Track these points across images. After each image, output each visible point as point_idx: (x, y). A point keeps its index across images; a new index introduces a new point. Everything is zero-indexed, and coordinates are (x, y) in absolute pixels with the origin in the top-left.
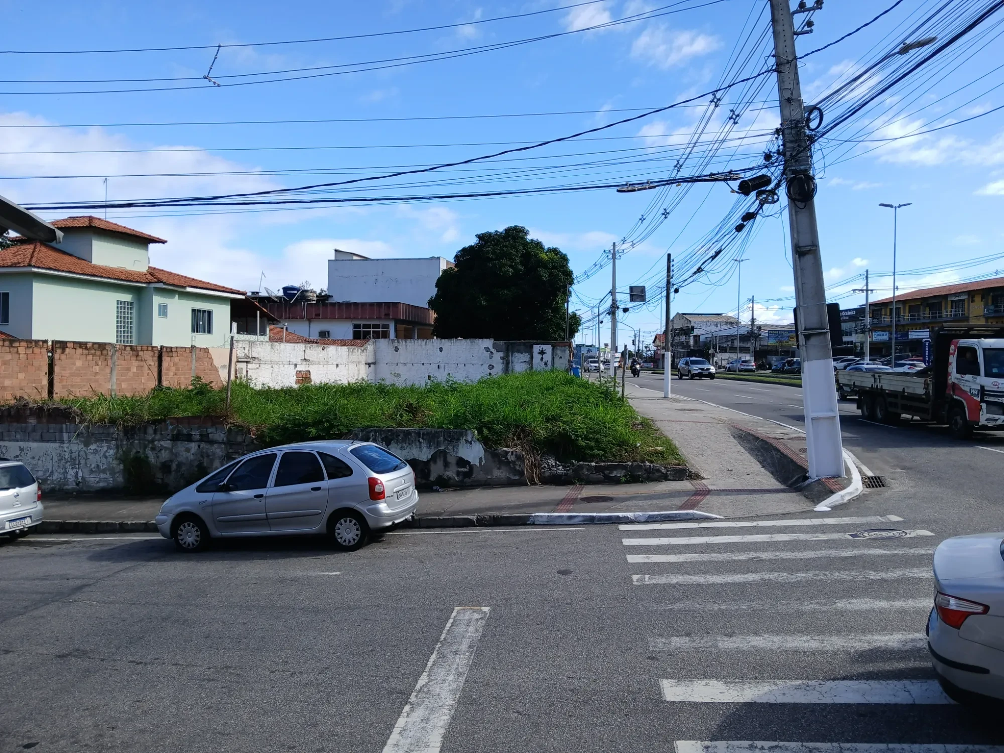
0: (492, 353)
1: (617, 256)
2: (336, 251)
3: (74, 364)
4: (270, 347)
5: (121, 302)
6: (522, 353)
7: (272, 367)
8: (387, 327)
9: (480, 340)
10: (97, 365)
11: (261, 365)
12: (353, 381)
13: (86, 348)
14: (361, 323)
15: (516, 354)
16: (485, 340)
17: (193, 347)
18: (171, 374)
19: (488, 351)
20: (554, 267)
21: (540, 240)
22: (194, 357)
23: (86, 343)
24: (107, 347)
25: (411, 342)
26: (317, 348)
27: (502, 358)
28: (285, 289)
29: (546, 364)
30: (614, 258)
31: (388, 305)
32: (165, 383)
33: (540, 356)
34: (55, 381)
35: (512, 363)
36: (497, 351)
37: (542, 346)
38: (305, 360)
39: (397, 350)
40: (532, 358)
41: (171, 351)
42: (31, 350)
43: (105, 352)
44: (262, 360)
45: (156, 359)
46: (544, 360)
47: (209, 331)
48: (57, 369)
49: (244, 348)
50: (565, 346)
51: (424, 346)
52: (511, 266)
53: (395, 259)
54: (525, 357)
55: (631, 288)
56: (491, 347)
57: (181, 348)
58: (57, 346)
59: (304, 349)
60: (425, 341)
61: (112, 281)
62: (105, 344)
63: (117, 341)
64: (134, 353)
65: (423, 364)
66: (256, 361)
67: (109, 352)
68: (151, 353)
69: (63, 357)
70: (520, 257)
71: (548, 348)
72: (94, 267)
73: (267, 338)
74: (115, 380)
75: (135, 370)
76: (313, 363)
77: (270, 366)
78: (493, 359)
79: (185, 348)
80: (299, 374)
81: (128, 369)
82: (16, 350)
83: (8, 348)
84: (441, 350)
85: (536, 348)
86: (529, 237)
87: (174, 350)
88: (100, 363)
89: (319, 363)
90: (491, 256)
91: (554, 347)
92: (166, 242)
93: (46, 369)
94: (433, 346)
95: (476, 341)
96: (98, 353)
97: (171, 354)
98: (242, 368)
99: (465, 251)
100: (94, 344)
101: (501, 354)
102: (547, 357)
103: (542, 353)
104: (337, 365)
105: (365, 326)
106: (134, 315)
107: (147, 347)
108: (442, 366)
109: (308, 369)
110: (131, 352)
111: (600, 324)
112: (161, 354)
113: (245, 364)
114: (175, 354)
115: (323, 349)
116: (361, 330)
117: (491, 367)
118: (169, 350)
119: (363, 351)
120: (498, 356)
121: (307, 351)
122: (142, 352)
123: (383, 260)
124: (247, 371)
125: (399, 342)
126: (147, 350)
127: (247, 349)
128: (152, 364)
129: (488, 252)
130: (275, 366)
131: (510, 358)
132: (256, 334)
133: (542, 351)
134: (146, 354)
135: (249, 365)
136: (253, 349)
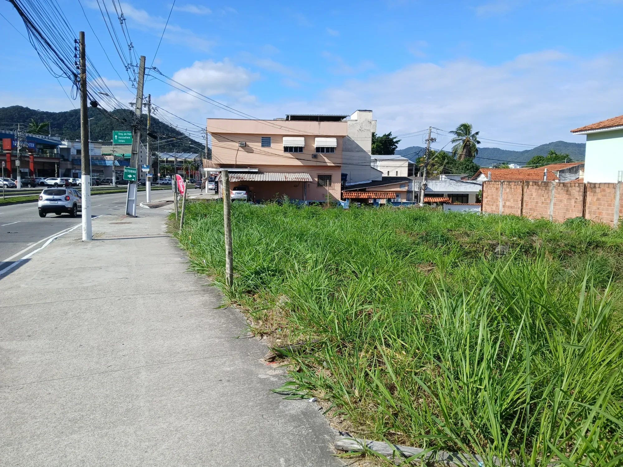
3: (532, 195)
10: (543, 196)
18: (594, 208)
22: (618, 193)
23: (538, 182)
24: (549, 184)
34: (524, 205)
41: (595, 187)
45: (581, 193)
48: (525, 198)
57: (605, 184)
64: (566, 188)
67: (551, 188)
68: (578, 189)
69: (528, 190)
74: (552, 209)
79: (609, 184)
81: (562, 201)
82: (511, 187)
87: (597, 186)
88: (546, 196)
93: (521, 198)
96: (544, 188)
97: (594, 190)
107: (575, 184)
112: (586, 189)
114: (598, 190)
118: (592, 186)
122: (571, 188)
126: (575, 186)
128: (578, 198)
134: (574, 190)
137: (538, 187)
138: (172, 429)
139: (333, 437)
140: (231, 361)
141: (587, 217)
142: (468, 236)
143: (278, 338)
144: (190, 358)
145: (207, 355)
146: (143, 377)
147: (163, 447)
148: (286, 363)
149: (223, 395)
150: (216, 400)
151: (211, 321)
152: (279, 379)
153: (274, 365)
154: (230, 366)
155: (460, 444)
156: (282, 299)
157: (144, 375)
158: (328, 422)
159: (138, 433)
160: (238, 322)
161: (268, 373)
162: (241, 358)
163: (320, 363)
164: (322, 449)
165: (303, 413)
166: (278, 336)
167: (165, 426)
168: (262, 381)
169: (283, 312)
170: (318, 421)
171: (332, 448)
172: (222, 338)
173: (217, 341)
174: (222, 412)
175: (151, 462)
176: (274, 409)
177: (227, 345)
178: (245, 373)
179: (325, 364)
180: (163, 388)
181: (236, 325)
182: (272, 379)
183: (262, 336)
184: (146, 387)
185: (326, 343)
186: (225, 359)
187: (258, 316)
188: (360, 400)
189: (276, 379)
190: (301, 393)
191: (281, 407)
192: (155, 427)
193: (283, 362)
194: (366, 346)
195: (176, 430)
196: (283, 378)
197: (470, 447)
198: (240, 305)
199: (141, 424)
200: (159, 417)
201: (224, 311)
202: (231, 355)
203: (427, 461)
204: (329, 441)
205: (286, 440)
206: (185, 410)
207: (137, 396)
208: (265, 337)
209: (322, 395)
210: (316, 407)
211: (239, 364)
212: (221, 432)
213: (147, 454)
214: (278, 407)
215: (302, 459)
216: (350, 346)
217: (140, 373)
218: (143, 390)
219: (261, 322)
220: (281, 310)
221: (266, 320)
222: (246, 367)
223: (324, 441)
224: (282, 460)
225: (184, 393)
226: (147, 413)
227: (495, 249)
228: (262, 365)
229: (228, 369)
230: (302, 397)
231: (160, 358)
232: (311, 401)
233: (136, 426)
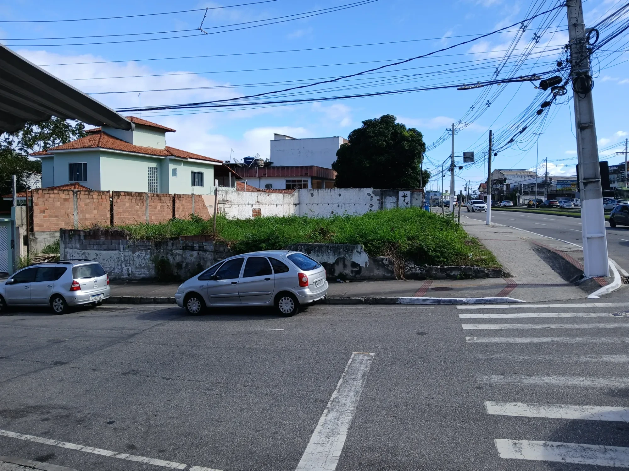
0: (372, 197)
1: (455, 133)
2: (275, 134)
3: (125, 205)
4: (237, 195)
5: (150, 168)
6: (391, 197)
7: (239, 206)
8: (306, 181)
9: (365, 189)
10: (138, 205)
11: (232, 205)
12: (286, 215)
13: (131, 195)
14: (291, 179)
15: (388, 197)
16: (368, 188)
17: (192, 194)
18: (181, 210)
19: (369, 196)
20: (413, 141)
21: (403, 124)
22: (193, 200)
23: (131, 193)
24: (143, 195)
25: (321, 191)
26: (264, 195)
27: (378, 200)
28: (245, 159)
29: (407, 204)
30: (453, 133)
31: (307, 167)
32: (177, 216)
33: (404, 198)
34: (114, 215)
35: (385, 203)
36: (375, 196)
37: (404, 192)
38: (258, 202)
39: (312, 195)
40: (398, 199)
42: (100, 197)
43: (142, 198)
44: (233, 202)
45: (171, 201)
46: (406, 201)
47: (202, 185)
48: (115, 208)
49: (222, 195)
50: (420, 192)
51: (329, 193)
52: (384, 141)
53: (311, 139)
54: (393, 199)
55: (465, 153)
56: (371, 193)
57: (186, 195)
58: (115, 194)
59: (257, 195)
60: (330, 190)
61: (145, 155)
62: (142, 193)
63: (149, 191)
64: (159, 198)
65: (329, 204)
66: (229, 203)
67: (145, 198)
68: (169, 198)
69: (118, 201)
70: (391, 134)
71: (408, 193)
72: (135, 147)
73: (235, 189)
74: (148, 215)
75: (159, 208)
76: (262, 204)
77: (237, 206)
78: (373, 200)
79: (188, 195)
80: (254, 210)
81: (156, 208)
82: (92, 197)
83: (87, 196)
84: (340, 195)
85: (401, 193)
86: (396, 122)
87: (182, 196)
88: (139, 204)
89: (266, 204)
90: (372, 134)
91: (412, 193)
92: (175, 131)
93: (109, 208)
94: (335, 193)
95: (362, 189)
96: (138, 198)
97: (180, 199)
98: (221, 207)
99: (355, 132)
100: (136, 193)
101: (378, 198)
102: (408, 199)
103: (405, 196)
104: (277, 205)
105: (293, 181)
106: (158, 176)
107: (166, 195)
108: (340, 205)
109: (259, 207)
110: (157, 198)
111: (443, 177)
112: (174, 199)
113: (223, 204)
114: (182, 199)
115: (268, 196)
116: (291, 183)
117: (372, 206)
118: (179, 196)
119: (292, 196)
120: (376, 199)
121: (258, 196)
122: (163, 198)
123: (304, 139)
124: (224, 209)
125: (313, 191)
126: (166, 197)
127: (224, 196)
128: (169, 205)
129: (370, 132)
130: (241, 206)
131: (384, 200)
132: (229, 187)
133: (405, 195)
134: (166, 199)
135: (225, 205)
136: (228, 196)
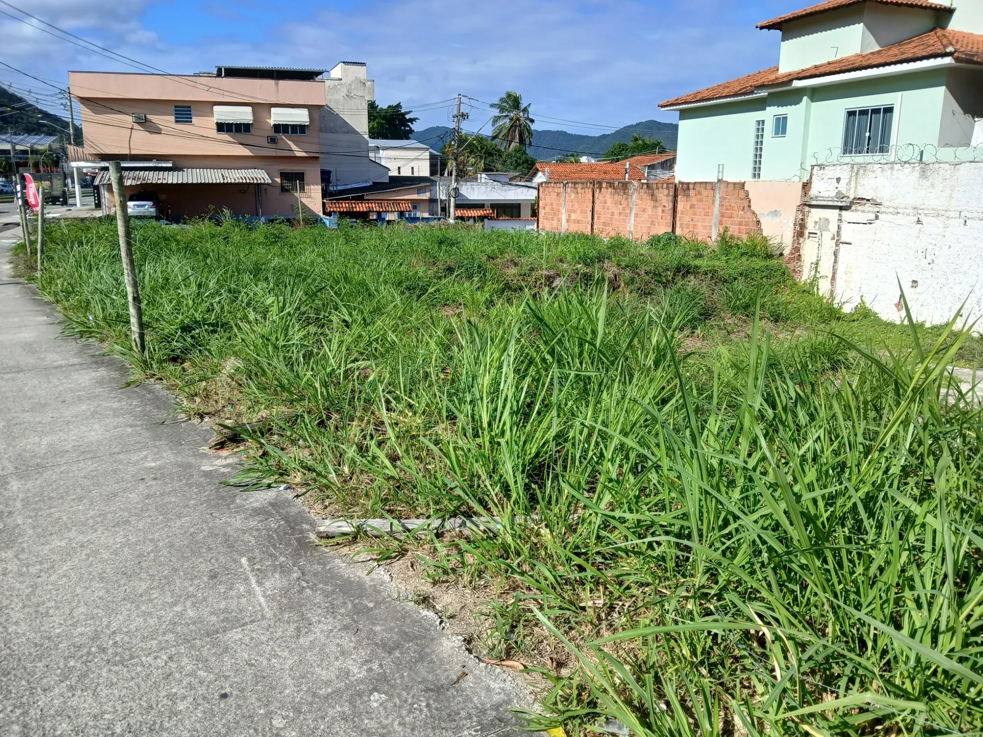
3: (606, 203)
4: (916, 174)
7: (919, 222)
10: (621, 203)
11: (881, 216)
13: (614, 187)
17: (720, 181)
18: (687, 219)
22: (718, 196)
23: (614, 182)
24: (630, 185)
34: (594, 217)
41: (688, 188)
43: (628, 191)
44: (885, 204)
45: (670, 198)
48: (596, 207)
49: (838, 180)
57: (701, 183)
58: (595, 186)
64: (650, 191)
66: (868, 207)
67: (631, 191)
68: (666, 191)
69: (600, 195)
74: (633, 222)
75: (650, 211)
79: (706, 183)
81: (645, 210)
87: (691, 187)
88: (625, 202)
96: (622, 192)
97: (688, 192)
98: (827, 220)
100: (619, 182)
107: (663, 183)
110: (647, 191)
112: (679, 190)
113: (837, 211)
114: (692, 193)
118: (685, 186)
122: (657, 191)
126: (662, 188)
127: (843, 182)
128: (667, 205)
130: (930, 222)
134: (661, 193)
135: (844, 213)
136: (860, 180)
137: (613, 191)
138: (74, 545)
139: (313, 524)
140: (155, 454)
141: (678, 232)
142: (516, 264)
143: (227, 419)
144: (89, 456)
145: (116, 450)
146: (15, 488)
147: (65, 568)
148: (242, 448)
149: (148, 496)
150: (138, 503)
151: (116, 405)
152: (233, 469)
153: (224, 453)
154: (154, 460)
155: (477, 507)
156: (231, 364)
157: (15, 485)
158: (307, 510)
159: (21, 556)
160: (160, 403)
161: (214, 463)
162: (171, 449)
163: (294, 442)
164: (298, 540)
165: (271, 504)
166: (228, 416)
167: (63, 544)
168: (207, 474)
169: (234, 383)
170: (293, 510)
171: (312, 536)
172: (136, 426)
173: (129, 430)
174: (150, 516)
175: (50, 587)
176: (228, 505)
177: (146, 434)
178: (179, 466)
179: (301, 442)
180: (50, 498)
181: (158, 407)
182: (222, 470)
183: (202, 417)
184: (23, 500)
185: (302, 416)
186: (145, 453)
187: (192, 392)
188: (351, 478)
189: (229, 470)
190: (266, 481)
191: (238, 501)
192: (47, 547)
193: (238, 447)
194: (358, 414)
195: (82, 546)
196: (239, 467)
197: (489, 510)
198: (161, 379)
199: (25, 545)
200: (51, 534)
201: (136, 389)
202: (155, 447)
203: (435, 531)
204: (309, 530)
205: (247, 537)
206: (90, 521)
207: (10, 513)
208: (207, 419)
209: (298, 480)
210: (290, 495)
211: (168, 456)
212: (151, 540)
213: (40, 579)
214: (233, 502)
215: (272, 555)
216: (335, 416)
217: (8, 483)
218: (19, 504)
219: (198, 400)
220: (229, 380)
221: (207, 396)
222: (180, 459)
223: (302, 531)
224: (244, 560)
225: (85, 501)
226: (31, 532)
227: (552, 282)
228: (205, 454)
229: (153, 464)
230: (269, 486)
231: (39, 461)
232: (282, 488)
233: (16, 549)
